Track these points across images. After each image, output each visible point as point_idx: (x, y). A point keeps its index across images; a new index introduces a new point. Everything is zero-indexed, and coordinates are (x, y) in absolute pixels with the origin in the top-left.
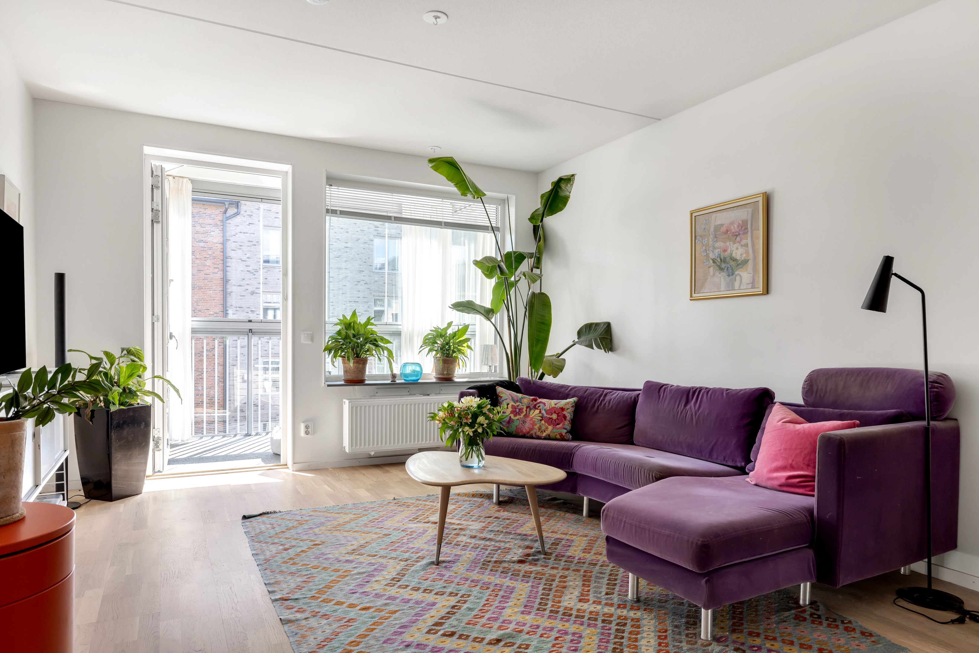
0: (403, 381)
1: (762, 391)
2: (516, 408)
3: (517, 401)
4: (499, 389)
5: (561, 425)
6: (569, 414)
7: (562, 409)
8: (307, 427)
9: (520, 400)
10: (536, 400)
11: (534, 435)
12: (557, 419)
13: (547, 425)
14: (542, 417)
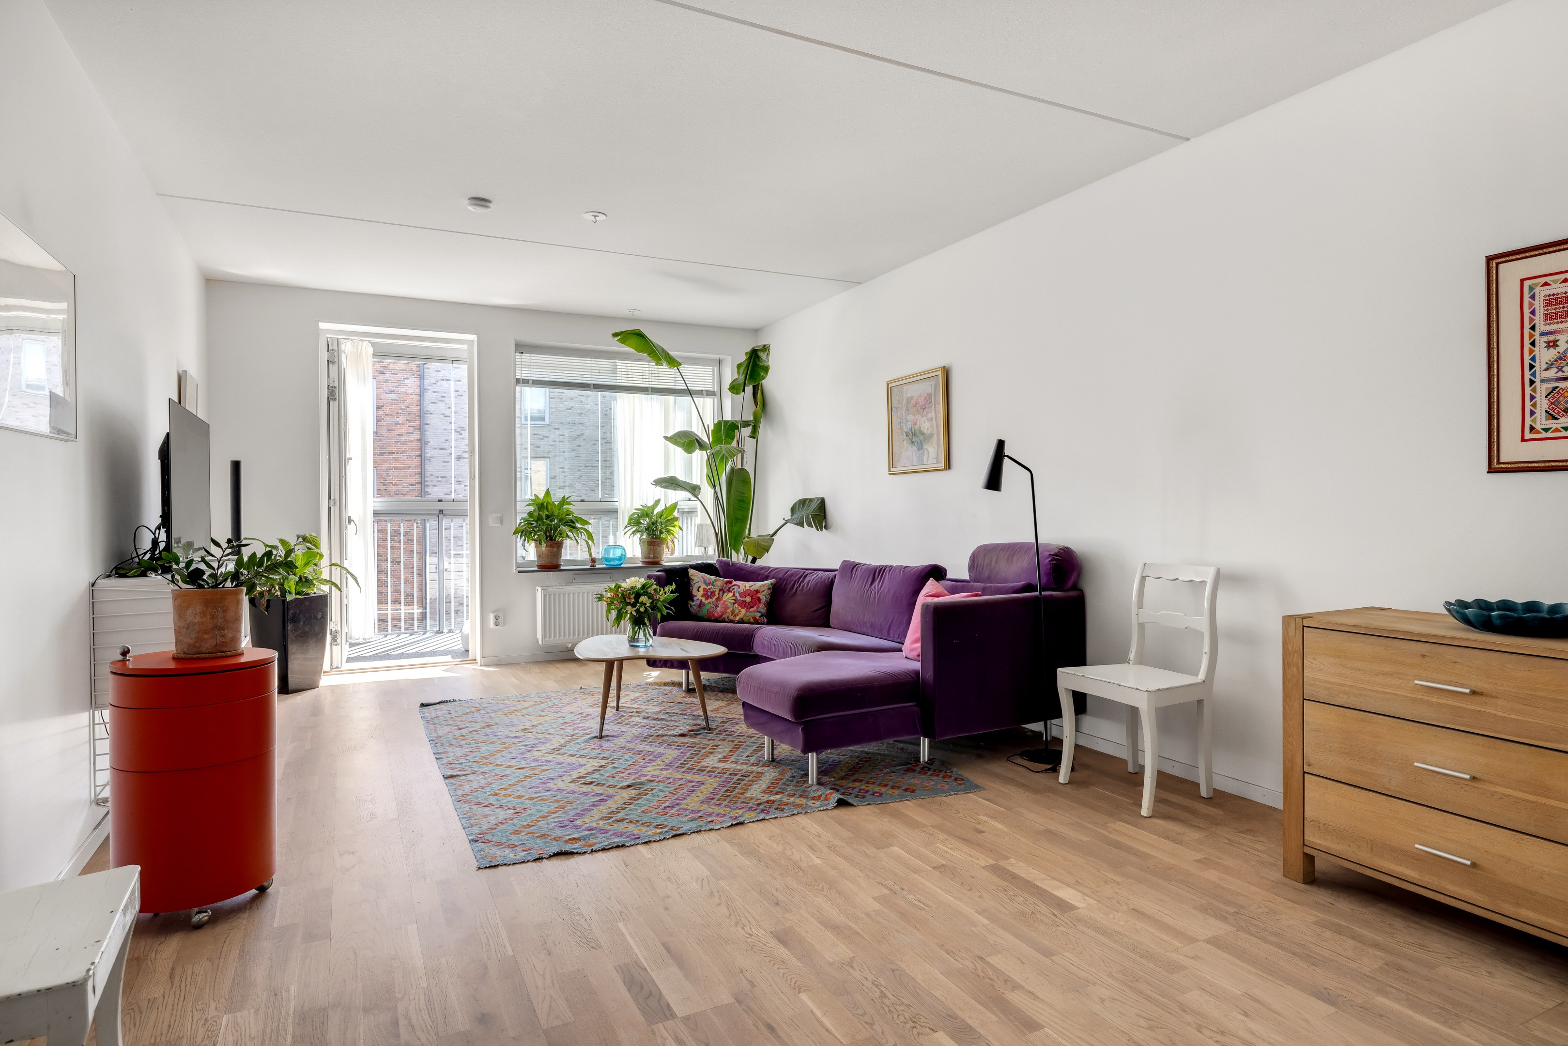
0: (604, 566)
1: (931, 568)
2: (707, 591)
3: (709, 584)
4: (692, 572)
5: (755, 608)
6: (764, 597)
7: (757, 591)
8: (497, 618)
9: (712, 583)
10: (730, 582)
11: (727, 619)
12: (751, 601)
13: (740, 608)
14: (735, 600)
